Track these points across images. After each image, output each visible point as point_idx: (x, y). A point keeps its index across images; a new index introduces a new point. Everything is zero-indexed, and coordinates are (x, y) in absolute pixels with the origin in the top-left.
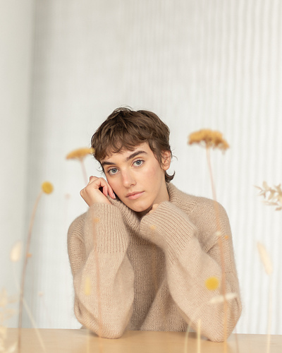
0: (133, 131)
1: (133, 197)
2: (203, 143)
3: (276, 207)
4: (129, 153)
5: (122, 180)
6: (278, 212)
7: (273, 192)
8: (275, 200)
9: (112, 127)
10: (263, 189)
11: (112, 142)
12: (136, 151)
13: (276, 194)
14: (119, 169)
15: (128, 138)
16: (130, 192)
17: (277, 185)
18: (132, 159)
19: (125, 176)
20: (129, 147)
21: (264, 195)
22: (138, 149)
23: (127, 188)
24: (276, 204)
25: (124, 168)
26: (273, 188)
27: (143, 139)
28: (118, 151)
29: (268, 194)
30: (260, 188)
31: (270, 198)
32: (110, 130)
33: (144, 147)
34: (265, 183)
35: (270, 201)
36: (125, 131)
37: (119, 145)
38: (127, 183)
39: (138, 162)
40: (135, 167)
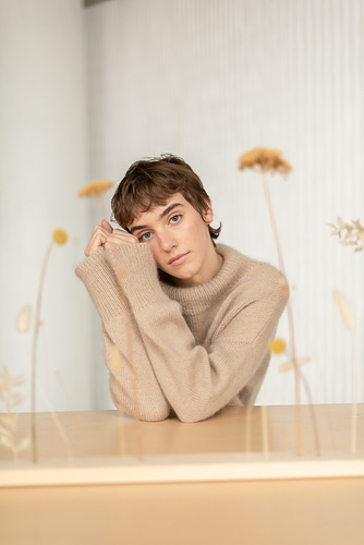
0: (160, 180)
1: (177, 262)
2: (257, 167)
3: (355, 247)
4: (162, 209)
5: (160, 243)
6: (358, 254)
7: (349, 229)
8: (354, 239)
9: (133, 182)
10: (338, 227)
11: (138, 199)
12: (169, 205)
13: (355, 231)
14: (153, 231)
15: (156, 190)
16: (172, 256)
17: (356, 220)
18: (166, 216)
19: (162, 237)
20: (160, 201)
21: (339, 233)
22: (171, 202)
23: (168, 252)
24: (355, 243)
25: (159, 228)
26: (350, 224)
27: (174, 188)
28: (148, 209)
29: (344, 232)
30: (334, 226)
31: (347, 237)
32: (131, 186)
33: (177, 198)
34: (339, 219)
35: (348, 240)
36: (150, 182)
37: (147, 201)
38: (166, 246)
39: (175, 218)
40: (173, 225)
